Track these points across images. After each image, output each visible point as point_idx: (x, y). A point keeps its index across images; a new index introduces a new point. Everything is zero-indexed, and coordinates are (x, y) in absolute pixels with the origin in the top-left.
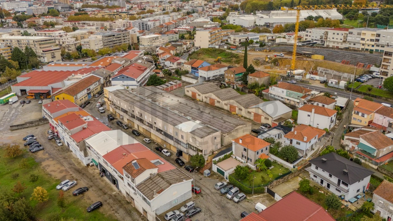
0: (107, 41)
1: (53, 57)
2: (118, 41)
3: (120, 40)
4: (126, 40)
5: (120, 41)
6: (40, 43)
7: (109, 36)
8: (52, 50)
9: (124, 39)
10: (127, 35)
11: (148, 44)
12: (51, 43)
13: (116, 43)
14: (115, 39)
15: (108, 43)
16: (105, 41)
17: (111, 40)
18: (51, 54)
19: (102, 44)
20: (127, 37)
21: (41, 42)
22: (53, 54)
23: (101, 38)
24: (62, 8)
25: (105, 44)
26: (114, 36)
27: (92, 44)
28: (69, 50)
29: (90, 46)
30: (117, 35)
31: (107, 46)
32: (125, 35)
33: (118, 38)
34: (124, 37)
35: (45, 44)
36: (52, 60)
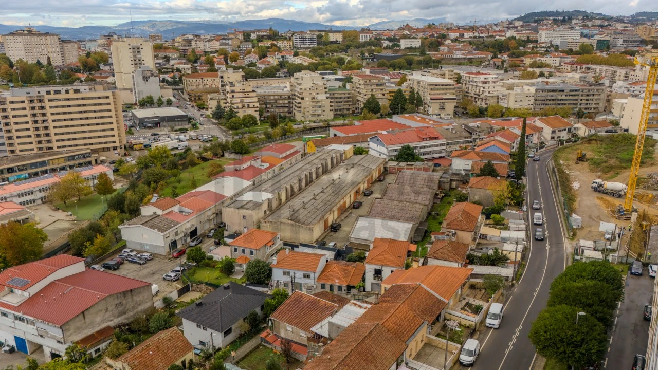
0: (543, 98)
2: (569, 102)
3: (577, 100)
4: (590, 102)
5: (574, 102)
6: (432, 87)
7: (553, 91)
8: (442, 99)
9: (587, 100)
10: (595, 92)
12: (447, 89)
13: (564, 104)
14: (564, 97)
15: (543, 102)
16: (539, 98)
17: (553, 98)
18: (439, 104)
19: (532, 101)
20: (596, 97)
21: (434, 86)
22: (442, 105)
23: (534, 91)
24: (624, 41)
25: (538, 103)
26: (563, 91)
27: (512, 99)
28: (486, 104)
29: (508, 101)
30: (571, 91)
31: (542, 107)
32: (591, 93)
33: (572, 95)
34: (588, 95)
35: (438, 89)
36: (440, 112)
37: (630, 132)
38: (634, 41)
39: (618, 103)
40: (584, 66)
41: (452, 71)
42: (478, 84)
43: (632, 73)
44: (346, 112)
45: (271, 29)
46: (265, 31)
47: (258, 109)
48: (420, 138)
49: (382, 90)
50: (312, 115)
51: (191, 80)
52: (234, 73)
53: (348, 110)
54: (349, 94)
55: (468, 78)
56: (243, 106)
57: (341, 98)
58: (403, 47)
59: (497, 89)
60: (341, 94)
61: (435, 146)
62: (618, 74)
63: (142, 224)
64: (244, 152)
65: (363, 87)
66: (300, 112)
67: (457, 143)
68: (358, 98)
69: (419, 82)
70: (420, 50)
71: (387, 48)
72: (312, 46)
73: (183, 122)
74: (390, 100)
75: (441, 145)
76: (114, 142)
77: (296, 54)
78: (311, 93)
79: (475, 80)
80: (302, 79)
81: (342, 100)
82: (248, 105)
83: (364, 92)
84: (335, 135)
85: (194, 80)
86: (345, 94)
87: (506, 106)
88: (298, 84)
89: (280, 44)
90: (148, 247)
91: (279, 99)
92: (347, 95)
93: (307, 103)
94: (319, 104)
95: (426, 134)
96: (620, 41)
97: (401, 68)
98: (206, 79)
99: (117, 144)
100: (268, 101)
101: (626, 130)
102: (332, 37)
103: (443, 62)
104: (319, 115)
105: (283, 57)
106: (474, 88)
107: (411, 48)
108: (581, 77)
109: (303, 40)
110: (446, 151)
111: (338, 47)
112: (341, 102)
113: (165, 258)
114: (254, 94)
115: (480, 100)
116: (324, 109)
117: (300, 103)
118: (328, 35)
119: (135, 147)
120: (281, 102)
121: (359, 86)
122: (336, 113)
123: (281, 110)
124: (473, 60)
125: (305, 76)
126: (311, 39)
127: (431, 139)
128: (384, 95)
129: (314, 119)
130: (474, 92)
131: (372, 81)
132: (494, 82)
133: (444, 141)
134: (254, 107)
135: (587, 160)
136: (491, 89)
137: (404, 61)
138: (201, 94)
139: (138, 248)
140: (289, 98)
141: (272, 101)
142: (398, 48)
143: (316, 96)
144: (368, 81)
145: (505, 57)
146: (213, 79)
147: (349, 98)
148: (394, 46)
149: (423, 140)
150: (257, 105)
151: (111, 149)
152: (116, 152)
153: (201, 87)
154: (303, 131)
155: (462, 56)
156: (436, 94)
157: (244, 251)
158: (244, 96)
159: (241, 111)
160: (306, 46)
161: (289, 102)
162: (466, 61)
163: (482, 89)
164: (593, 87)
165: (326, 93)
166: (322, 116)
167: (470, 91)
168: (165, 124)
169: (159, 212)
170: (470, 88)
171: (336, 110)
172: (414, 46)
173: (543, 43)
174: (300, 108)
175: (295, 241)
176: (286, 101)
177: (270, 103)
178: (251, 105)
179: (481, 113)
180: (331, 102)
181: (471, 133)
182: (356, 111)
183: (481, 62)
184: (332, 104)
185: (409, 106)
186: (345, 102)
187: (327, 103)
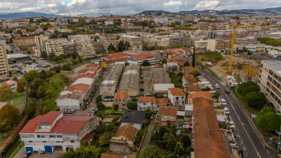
0: (172, 42)
2: (180, 43)
3: (182, 42)
4: (186, 43)
5: (182, 43)
7: (175, 39)
8: (137, 44)
9: (186, 42)
10: (188, 39)
11: (198, 46)
12: (139, 40)
13: (179, 44)
14: (178, 41)
17: (175, 42)
19: (168, 43)
20: (188, 41)
21: (134, 39)
22: (138, 46)
23: (169, 40)
24: (184, 22)
25: (171, 44)
26: (178, 39)
27: (162, 43)
28: (152, 45)
30: (181, 39)
31: (172, 45)
32: (186, 39)
33: (181, 41)
34: (186, 40)
36: (137, 49)
37: (210, 50)
38: (186, 21)
39: (197, 43)
40: (177, 30)
41: (135, 34)
42: (148, 38)
43: (194, 32)
44: (99, 51)
45: (42, 17)
46: (39, 18)
47: (63, 52)
48: (147, 57)
49: (113, 41)
50: (87, 53)
51: (18, 41)
52: (44, 36)
53: (99, 50)
54: (99, 43)
55: (143, 36)
56: (57, 51)
57: (96, 45)
58: (106, 25)
59: (154, 39)
60: (96, 44)
61: (152, 60)
62: (189, 33)
63: (68, 98)
64: (69, 69)
65: (106, 40)
66: (81, 52)
67: (159, 58)
68: (103, 45)
69: (126, 38)
70: (114, 26)
72: (66, 24)
73: (28, 60)
74: (117, 45)
75: (154, 59)
76: (5, 70)
77: (61, 28)
78: (85, 44)
79: (146, 36)
80: (80, 38)
81: (97, 46)
82: (59, 50)
83: (107, 42)
85: (20, 41)
86: (97, 43)
87: (160, 45)
88: (78, 40)
89: (52, 23)
90: (70, 107)
91: (69, 47)
92: (98, 44)
93: (84, 48)
94: (89, 48)
95: (148, 56)
96: (182, 22)
97: (110, 33)
98: (26, 40)
101: (209, 50)
102: (75, 20)
103: (125, 30)
104: (89, 53)
105: (55, 29)
106: (146, 39)
107: (110, 25)
108: (179, 34)
109: (62, 21)
110: (156, 62)
111: (79, 25)
112: (96, 47)
113: (80, 110)
114: (60, 45)
115: (149, 44)
116: (91, 50)
117: (81, 48)
118: (72, 19)
119: (12, 72)
120: (70, 48)
121: (103, 40)
122: (96, 51)
123: (71, 52)
124: (137, 29)
125: (81, 36)
126: (65, 21)
127: (151, 57)
128: (114, 43)
129: (88, 54)
130: (146, 41)
131: (109, 38)
132: (153, 37)
133: (154, 58)
134: (61, 51)
135: (205, 60)
136: (152, 40)
137: (111, 30)
138: (27, 47)
139: (66, 108)
140: (74, 46)
142: (104, 25)
143: (87, 45)
144: (107, 38)
145: (147, 28)
146: (29, 40)
147: (99, 45)
148: (102, 24)
149: (148, 58)
150: (63, 50)
151: (3, 74)
153: (24, 44)
155: (132, 28)
156: (135, 42)
157: (120, 101)
158: (56, 46)
159: (56, 53)
160: (63, 24)
161: (74, 48)
163: (149, 40)
164: (187, 37)
165: (91, 43)
166: (91, 53)
168: (18, 61)
170: (144, 40)
171: (96, 50)
172: (111, 24)
173: (157, 22)
174: (81, 50)
176: (73, 48)
177: (65, 49)
178: (60, 50)
179: (153, 49)
182: (103, 51)
183: (140, 30)
184: (95, 48)
185: (126, 47)
186: (98, 47)
187: (92, 48)
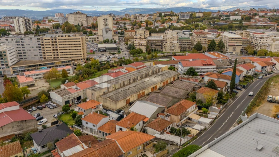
1: (234, 50)
6: (230, 39)
8: (235, 45)
12: (237, 41)
18: (233, 47)
22: (234, 48)
27: (273, 47)
28: (260, 49)
29: (271, 48)
35: (233, 40)
36: (232, 52)
41: (247, 32)
42: (258, 39)
44: (187, 49)
45: (171, 11)
46: (169, 12)
47: (145, 46)
48: (202, 64)
49: (205, 40)
50: (170, 50)
51: (127, 33)
52: (142, 30)
53: (189, 48)
56: (139, 45)
57: (186, 42)
58: (231, 20)
60: (186, 41)
61: (210, 68)
65: (196, 38)
66: (165, 48)
67: (223, 68)
68: (194, 43)
69: (225, 37)
70: (239, 21)
71: (223, 20)
72: (187, 19)
73: (115, 50)
74: (208, 44)
75: (213, 68)
77: (178, 22)
78: (170, 40)
79: (256, 36)
80: (168, 34)
81: (186, 43)
82: (141, 44)
83: (196, 40)
84: (174, 60)
86: (188, 41)
87: (270, 50)
88: (166, 36)
89: (173, 18)
90: (58, 102)
91: (157, 42)
93: (168, 45)
94: (174, 45)
95: (207, 63)
97: (225, 29)
98: (133, 33)
99: (82, 58)
100: (152, 43)
102: (197, 15)
103: (249, 27)
104: (173, 50)
105: (171, 23)
106: (255, 40)
109: (183, 16)
110: (216, 71)
114: (145, 40)
115: (258, 47)
116: (176, 47)
117: (165, 44)
118: (195, 14)
120: (158, 43)
122: (181, 49)
123: (158, 47)
125: (169, 32)
126: (187, 16)
127: (208, 65)
128: (206, 42)
129: (170, 52)
130: (255, 42)
131: (201, 35)
132: (267, 38)
133: (215, 67)
134: (144, 45)
136: (264, 41)
137: (227, 26)
139: (54, 101)
140: (162, 42)
141: (154, 43)
143: (173, 41)
144: (199, 35)
147: (190, 42)
148: (226, 19)
151: (80, 60)
152: (82, 61)
153: (131, 36)
154: (163, 57)
155: (261, 24)
156: (232, 43)
157: (82, 110)
158: (140, 40)
159: (138, 47)
160: (184, 19)
162: (262, 27)
163: (259, 41)
165: (177, 40)
166: (174, 51)
167: (253, 42)
168: (108, 50)
169: (66, 88)
172: (237, 19)
174: (165, 46)
175: (111, 108)
176: (160, 43)
177: (153, 44)
178: (143, 44)
179: (255, 53)
180: (179, 44)
181: (231, 64)
183: (270, 27)
184: (180, 45)
185: (217, 48)
186: (188, 44)
187: (177, 45)
